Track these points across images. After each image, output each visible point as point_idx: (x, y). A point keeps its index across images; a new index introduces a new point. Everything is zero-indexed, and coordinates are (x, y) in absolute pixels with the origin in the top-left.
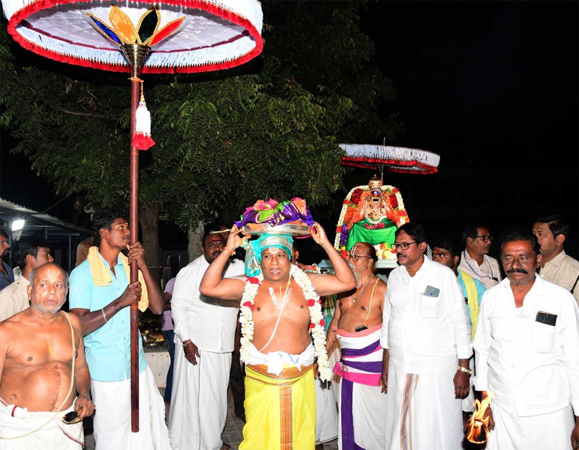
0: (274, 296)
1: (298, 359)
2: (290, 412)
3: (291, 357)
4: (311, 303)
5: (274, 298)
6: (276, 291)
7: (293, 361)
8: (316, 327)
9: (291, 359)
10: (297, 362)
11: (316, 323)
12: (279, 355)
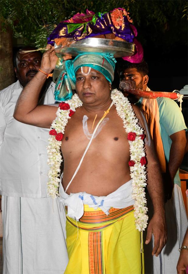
0: (86, 125)
1: (103, 201)
2: (100, 261)
3: (93, 199)
4: (132, 136)
5: (85, 127)
6: (90, 119)
7: (96, 204)
8: (135, 165)
9: (94, 201)
10: (102, 204)
11: (136, 161)
12: (80, 196)
